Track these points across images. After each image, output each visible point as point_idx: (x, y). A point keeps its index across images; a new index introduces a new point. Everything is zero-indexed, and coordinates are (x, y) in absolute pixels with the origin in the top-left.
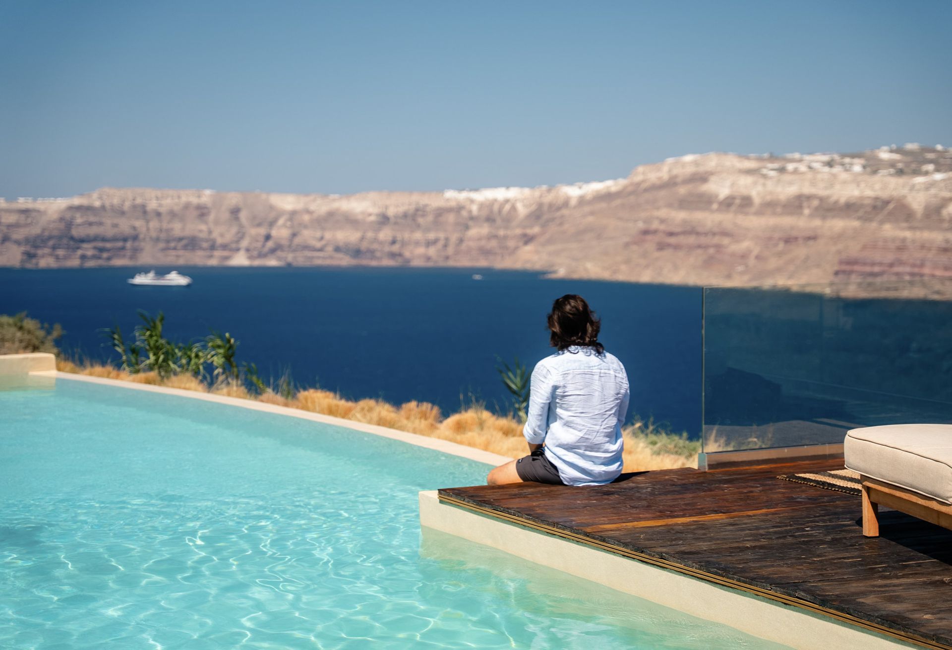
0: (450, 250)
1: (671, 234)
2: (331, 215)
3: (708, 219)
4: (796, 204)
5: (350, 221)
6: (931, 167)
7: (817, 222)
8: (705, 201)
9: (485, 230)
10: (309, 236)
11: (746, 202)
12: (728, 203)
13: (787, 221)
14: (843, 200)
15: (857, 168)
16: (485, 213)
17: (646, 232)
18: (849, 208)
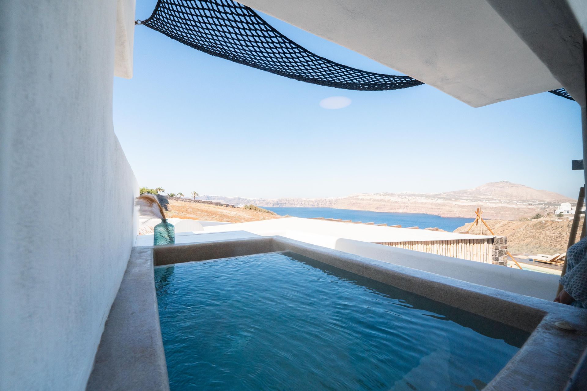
0: (324, 205)
1: (354, 203)
2: (309, 200)
3: (359, 201)
4: (370, 199)
5: (312, 201)
6: (388, 195)
7: (373, 202)
8: (358, 199)
9: (329, 202)
10: (307, 203)
11: (364, 199)
12: (361, 199)
13: (369, 202)
14: (376, 199)
15: (378, 195)
16: (329, 200)
17: (350, 203)
18: (377, 200)
